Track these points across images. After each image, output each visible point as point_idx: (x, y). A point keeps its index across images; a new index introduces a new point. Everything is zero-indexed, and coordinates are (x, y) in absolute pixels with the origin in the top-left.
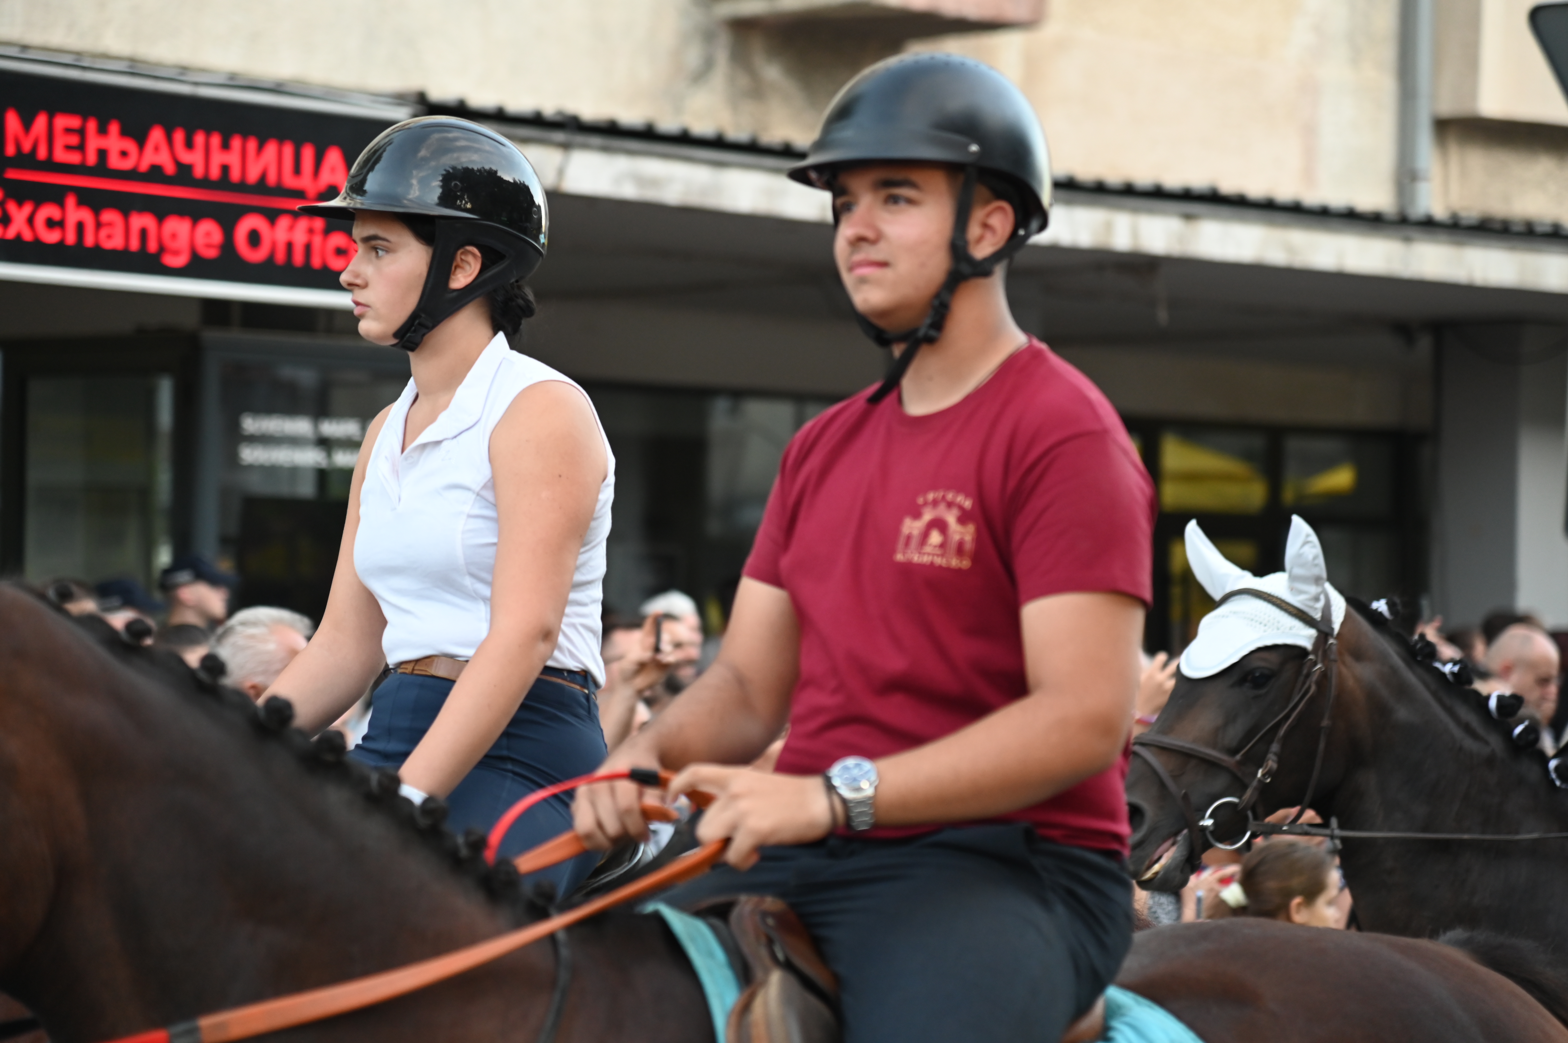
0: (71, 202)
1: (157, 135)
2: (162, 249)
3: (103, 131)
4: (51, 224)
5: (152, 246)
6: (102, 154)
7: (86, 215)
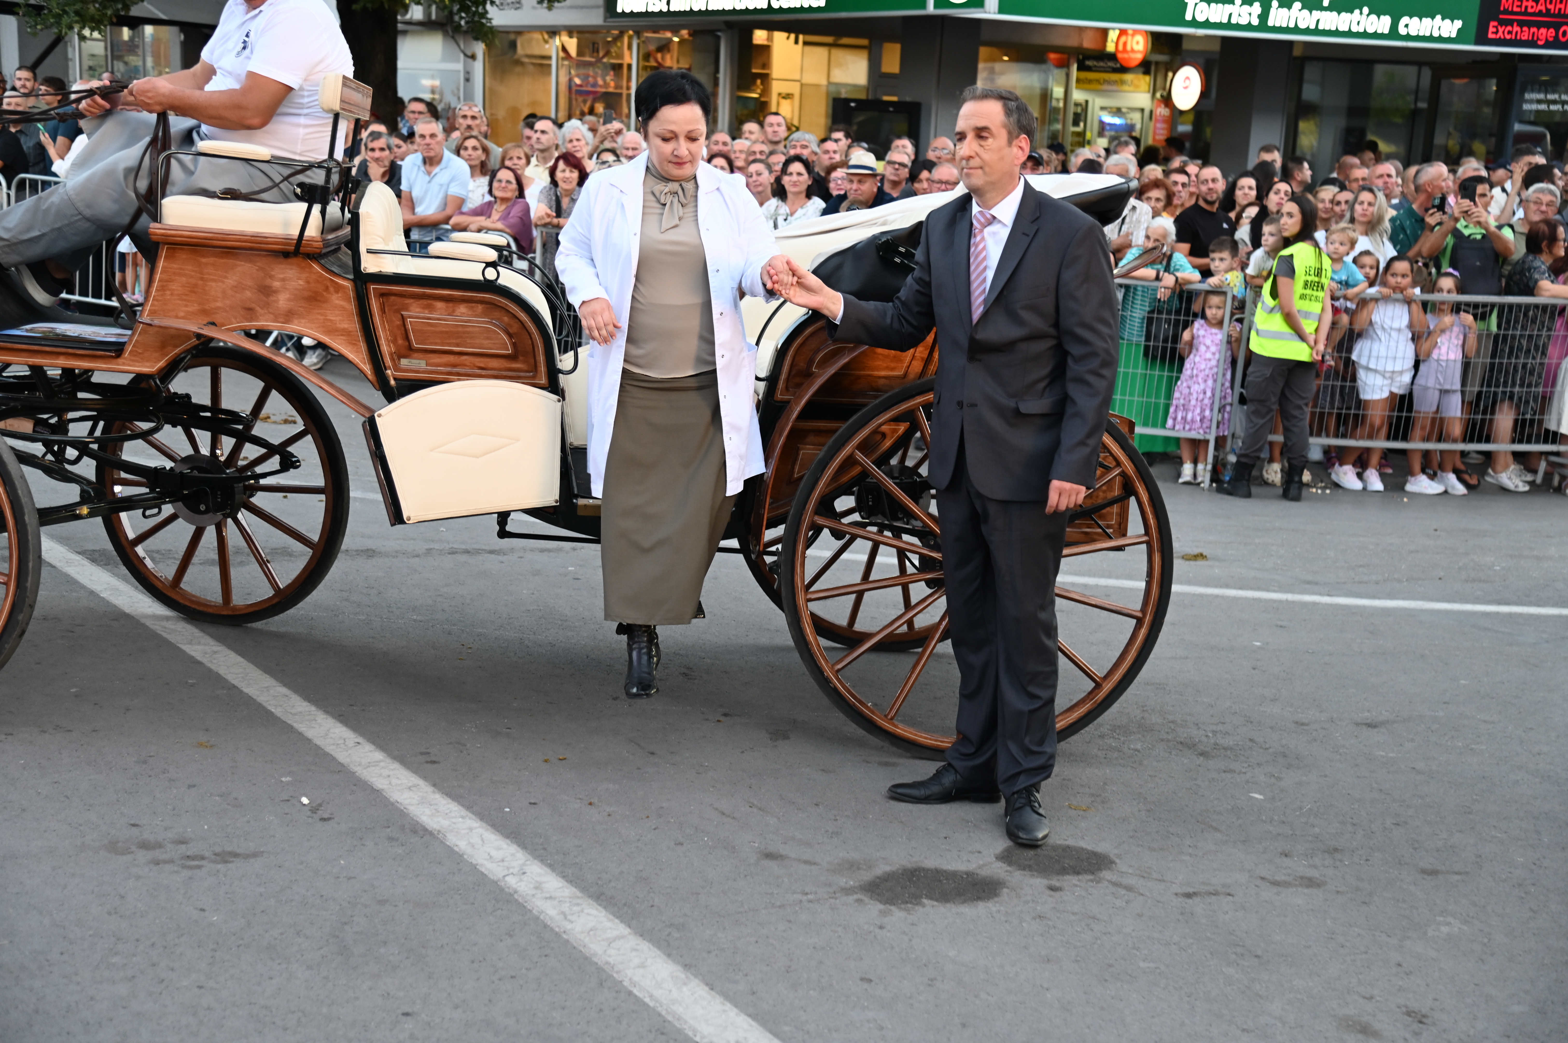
0: (1515, 24)
2: (1538, 39)
5: (1535, 38)
6: (1526, 7)
7: (1519, 29)
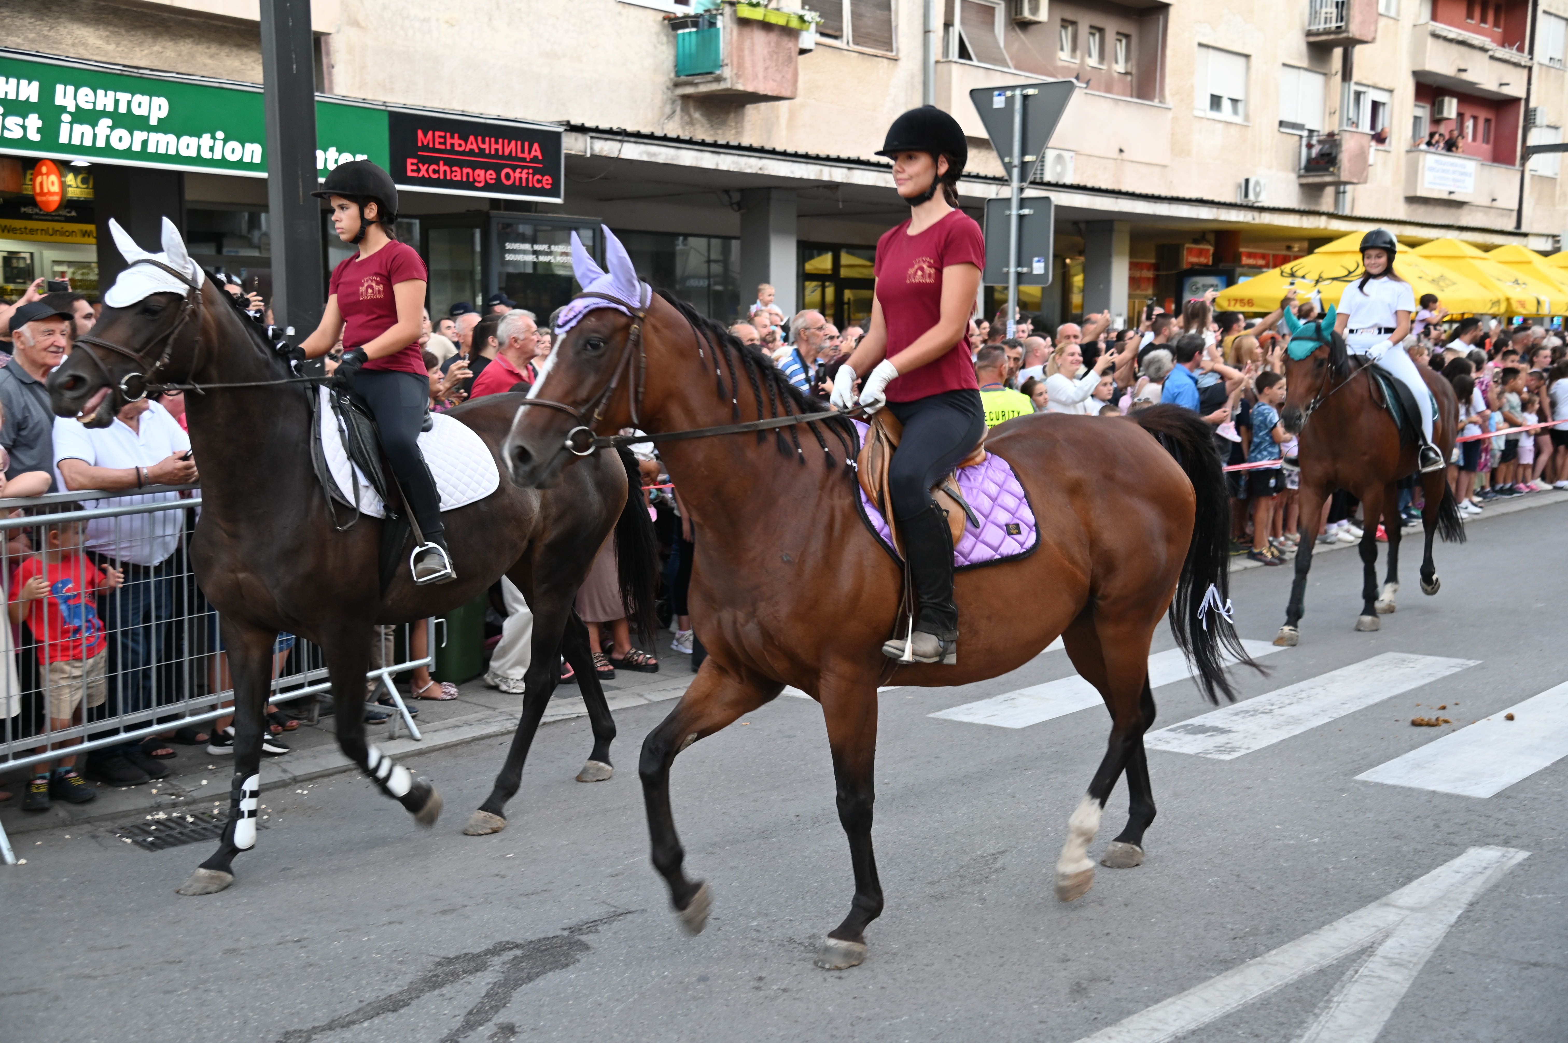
0: (441, 163)
1: (472, 138)
2: (475, 181)
3: (452, 137)
4: (435, 171)
5: (471, 179)
6: (452, 145)
7: (447, 168)
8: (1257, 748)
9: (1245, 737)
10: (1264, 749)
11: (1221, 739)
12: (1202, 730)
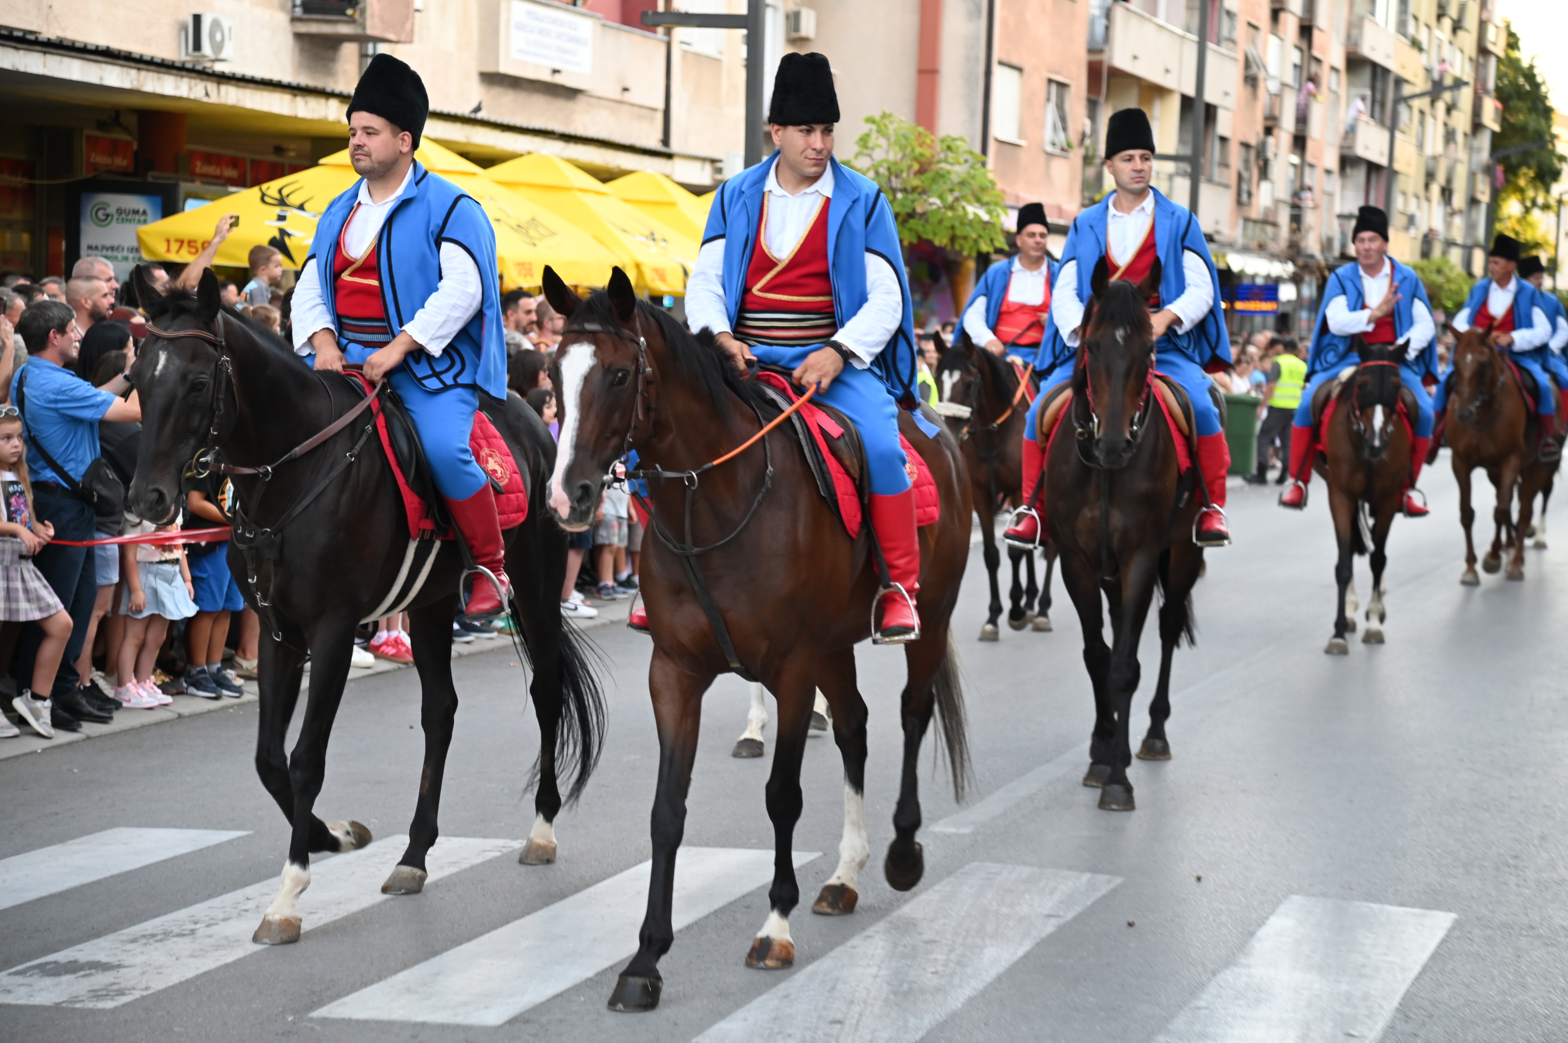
8: (161, 986)
9: (144, 973)
10: (173, 987)
11: (101, 979)
12: (73, 967)
